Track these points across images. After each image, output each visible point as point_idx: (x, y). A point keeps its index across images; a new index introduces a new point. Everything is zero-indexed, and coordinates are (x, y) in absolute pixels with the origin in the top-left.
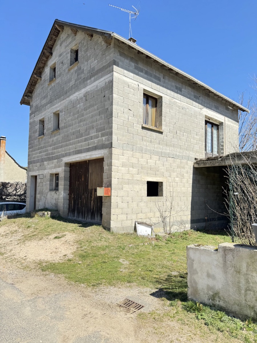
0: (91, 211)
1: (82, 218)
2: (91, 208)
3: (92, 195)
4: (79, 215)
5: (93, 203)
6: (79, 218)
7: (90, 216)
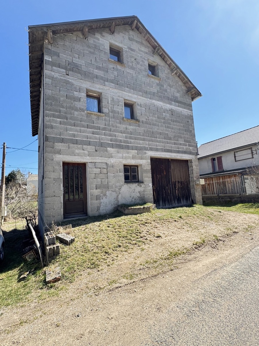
0: (177, 198)
1: (169, 205)
2: (176, 195)
3: (176, 186)
4: (165, 203)
5: (177, 192)
6: (165, 205)
7: (176, 202)
